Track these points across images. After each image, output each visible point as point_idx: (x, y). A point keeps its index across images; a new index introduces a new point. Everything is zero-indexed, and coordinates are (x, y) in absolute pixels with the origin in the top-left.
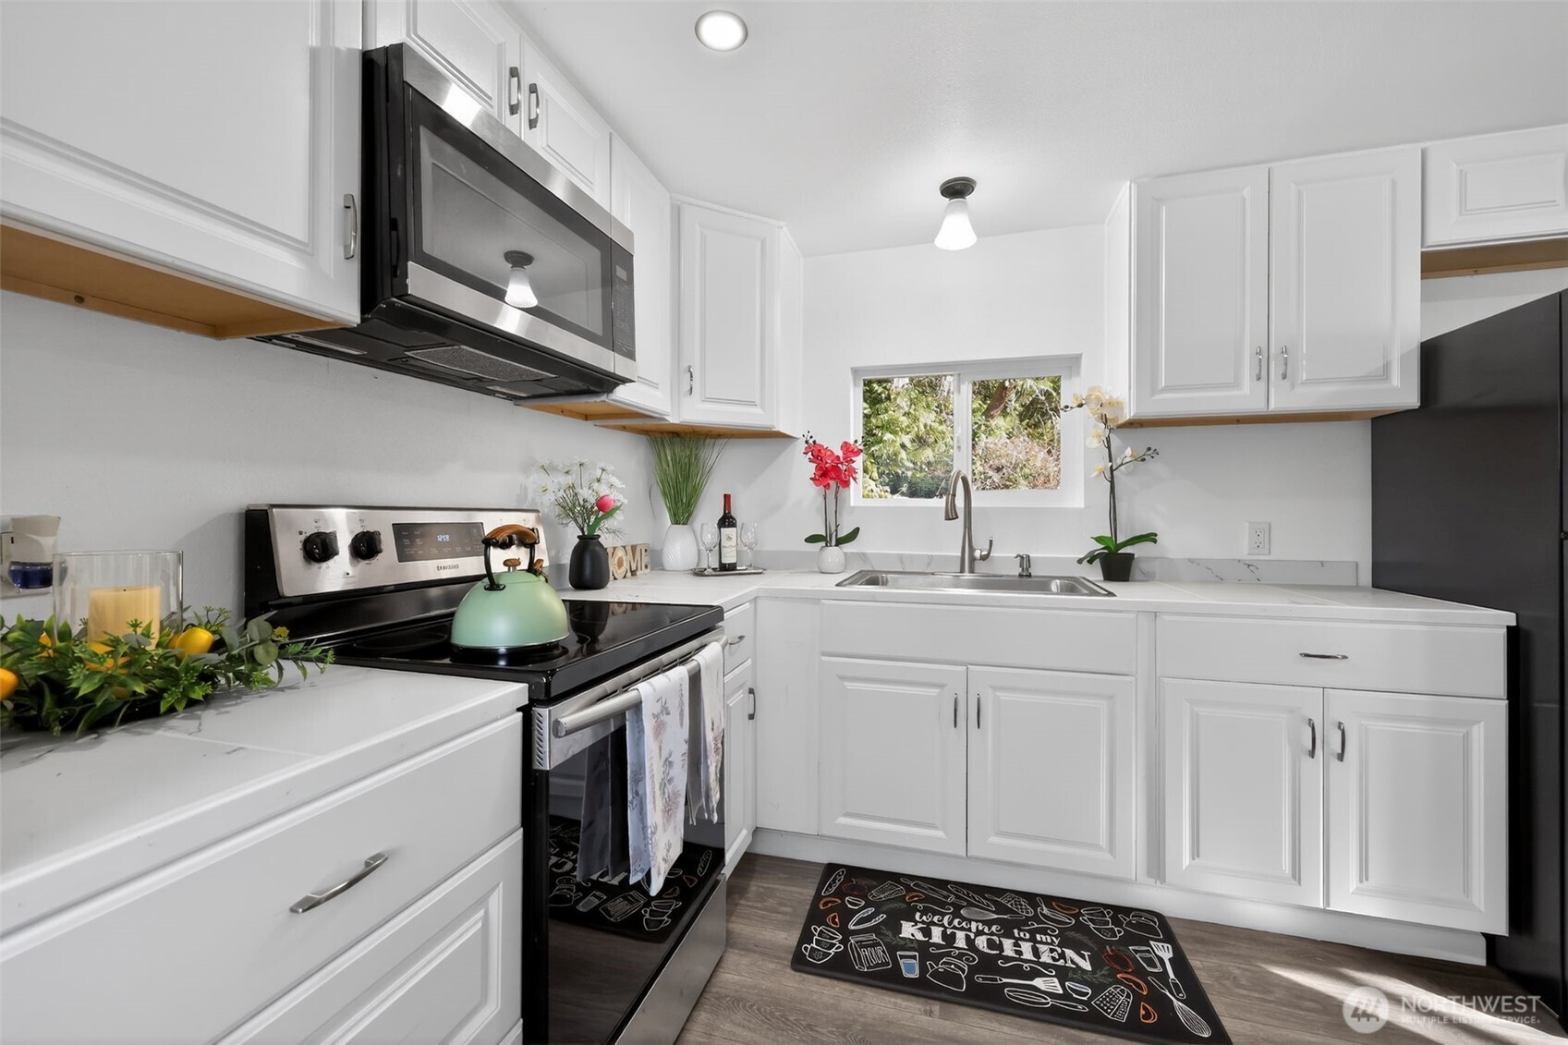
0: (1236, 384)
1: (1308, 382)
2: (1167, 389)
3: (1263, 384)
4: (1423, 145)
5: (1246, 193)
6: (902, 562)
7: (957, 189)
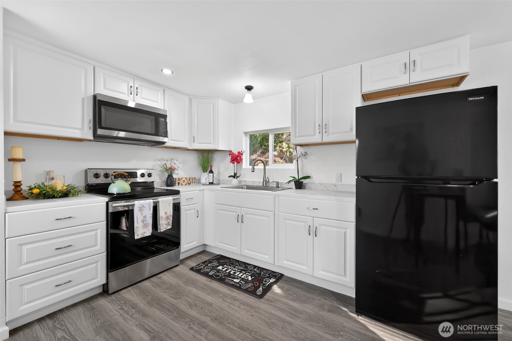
0: (315, 135)
1: (331, 134)
2: (299, 136)
3: (321, 134)
4: (361, 63)
5: (317, 81)
6: (253, 183)
7: (249, 88)
